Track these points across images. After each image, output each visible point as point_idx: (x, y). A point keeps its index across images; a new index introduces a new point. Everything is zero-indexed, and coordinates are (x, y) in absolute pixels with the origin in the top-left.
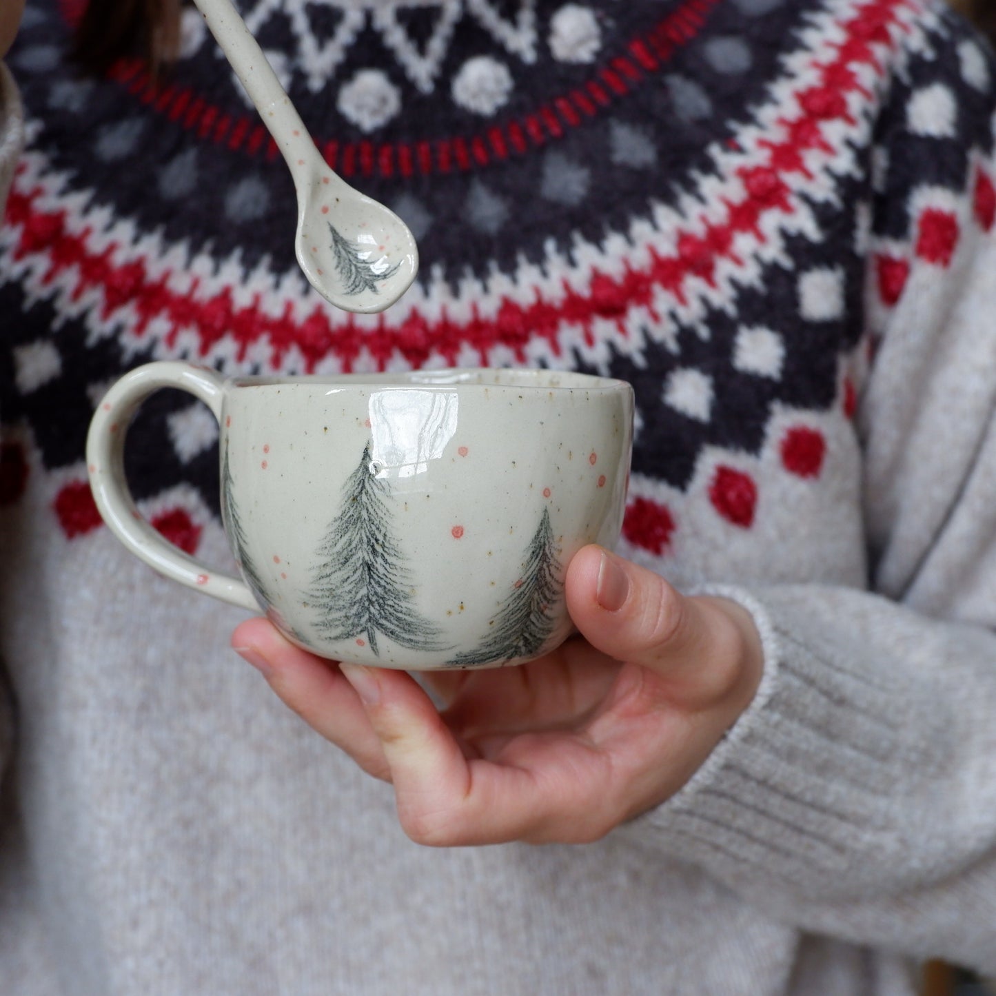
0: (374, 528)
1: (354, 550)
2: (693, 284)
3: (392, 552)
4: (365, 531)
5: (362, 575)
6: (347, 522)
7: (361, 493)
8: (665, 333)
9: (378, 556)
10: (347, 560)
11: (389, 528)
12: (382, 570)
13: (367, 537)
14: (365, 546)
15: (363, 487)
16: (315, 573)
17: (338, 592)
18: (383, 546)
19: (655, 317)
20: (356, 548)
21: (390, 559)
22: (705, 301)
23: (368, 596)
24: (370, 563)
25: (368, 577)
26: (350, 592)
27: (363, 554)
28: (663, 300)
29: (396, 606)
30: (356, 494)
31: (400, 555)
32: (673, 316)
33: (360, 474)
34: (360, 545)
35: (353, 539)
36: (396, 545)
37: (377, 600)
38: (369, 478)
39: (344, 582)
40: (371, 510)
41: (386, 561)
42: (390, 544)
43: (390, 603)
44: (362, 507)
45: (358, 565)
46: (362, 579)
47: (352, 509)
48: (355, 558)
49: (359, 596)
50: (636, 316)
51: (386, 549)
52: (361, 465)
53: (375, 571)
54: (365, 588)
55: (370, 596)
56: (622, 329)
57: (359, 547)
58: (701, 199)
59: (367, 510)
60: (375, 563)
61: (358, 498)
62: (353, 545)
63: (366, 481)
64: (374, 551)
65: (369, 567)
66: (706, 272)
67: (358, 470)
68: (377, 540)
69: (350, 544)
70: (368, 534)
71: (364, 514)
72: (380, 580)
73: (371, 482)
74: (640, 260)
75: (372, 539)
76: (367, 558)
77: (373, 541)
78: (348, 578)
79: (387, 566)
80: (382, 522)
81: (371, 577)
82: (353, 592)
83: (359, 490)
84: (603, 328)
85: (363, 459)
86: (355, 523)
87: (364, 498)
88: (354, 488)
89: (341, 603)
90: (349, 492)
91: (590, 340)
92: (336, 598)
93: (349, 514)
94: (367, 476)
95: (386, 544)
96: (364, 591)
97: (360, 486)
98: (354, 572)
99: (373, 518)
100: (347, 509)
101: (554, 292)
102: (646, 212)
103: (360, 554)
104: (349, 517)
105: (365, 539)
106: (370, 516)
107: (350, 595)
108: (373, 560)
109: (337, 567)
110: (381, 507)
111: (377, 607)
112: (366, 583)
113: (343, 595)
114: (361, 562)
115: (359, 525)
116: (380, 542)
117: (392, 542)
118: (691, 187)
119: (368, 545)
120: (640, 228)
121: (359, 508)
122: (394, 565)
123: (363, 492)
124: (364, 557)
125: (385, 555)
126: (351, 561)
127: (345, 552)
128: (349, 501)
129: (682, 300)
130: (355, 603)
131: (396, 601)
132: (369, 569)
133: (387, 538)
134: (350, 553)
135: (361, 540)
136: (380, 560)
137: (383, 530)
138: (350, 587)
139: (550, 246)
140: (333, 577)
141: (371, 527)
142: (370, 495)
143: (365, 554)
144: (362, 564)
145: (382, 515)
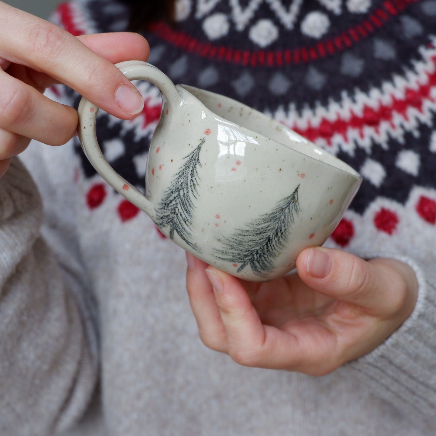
0: (283, 225)
1: (267, 231)
2: (412, 112)
3: (284, 237)
4: (278, 225)
5: (263, 242)
6: (272, 218)
7: (286, 208)
8: (398, 134)
9: (276, 237)
10: (260, 233)
11: (289, 227)
12: (274, 243)
13: (278, 228)
14: (274, 231)
15: (289, 206)
16: (239, 232)
17: (244, 243)
18: (282, 234)
19: (393, 126)
20: (269, 230)
21: (281, 240)
22: (418, 120)
23: (258, 251)
24: (271, 238)
25: (265, 243)
26: (250, 246)
27: (271, 234)
28: (397, 118)
29: (267, 258)
30: (283, 207)
31: (286, 240)
32: (402, 126)
33: (290, 199)
34: (272, 230)
35: (270, 226)
36: (287, 235)
37: (260, 253)
38: (293, 202)
39: (251, 241)
40: (286, 217)
41: (279, 240)
42: (285, 234)
43: (266, 256)
44: (283, 214)
45: (264, 237)
46: (262, 243)
47: (278, 213)
48: (265, 234)
49: (253, 249)
50: (384, 126)
51: (282, 236)
52: (292, 195)
53: (271, 243)
54: (259, 247)
55: (259, 251)
56: (377, 132)
57: (271, 230)
58: (416, 73)
59: (285, 216)
60: (273, 240)
61: (284, 210)
62: (268, 229)
63: (291, 203)
64: (276, 235)
65: (269, 239)
66: (418, 105)
67: (290, 197)
68: (281, 230)
69: (267, 228)
70: (279, 227)
71: (282, 218)
72: (270, 246)
73: (293, 205)
74: (387, 100)
75: (279, 229)
76: (271, 236)
77: (279, 230)
78: (255, 240)
79: (277, 242)
80: (288, 224)
81: (267, 244)
82: (252, 247)
83: (286, 206)
84: (368, 131)
85: (294, 192)
86: (276, 220)
87: (287, 210)
88: (284, 204)
89: (242, 248)
90: (281, 205)
91: (362, 136)
92: (240, 246)
93: (275, 215)
94: (293, 201)
95: (284, 234)
96: (258, 248)
97: (287, 205)
98: (260, 239)
99: (285, 221)
100: (275, 212)
101: (345, 115)
102: (390, 79)
103: (269, 233)
104: (275, 216)
105: (276, 228)
106: (285, 219)
107: (250, 247)
108: (273, 238)
109: (253, 234)
110: (292, 217)
111: (258, 256)
112: (261, 245)
113: (245, 245)
114: (267, 236)
115: (277, 221)
116: (282, 232)
117: (287, 233)
118: (411, 68)
119: (276, 231)
120: (387, 86)
121: (281, 214)
122: (281, 243)
123: (288, 208)
124: (270, 235)
125: (280, 238)
126: (262, 234)
127: (262, 230)
128: (279, 209)
129: (406, 118)
130: (249, 251)
131: (269, 256)
132: (269, 241)
133: (286, 231)
134: (264, 231)
135: (274, 228)
136: (276, 239)
137: (286, 227)
138: (252, 244)
139: (344, 94)
140: (246, 237)
141: (282, 224)
142: (290, 210)
143: (272, 234)
144: (267, 238)
145: (290, 221)
